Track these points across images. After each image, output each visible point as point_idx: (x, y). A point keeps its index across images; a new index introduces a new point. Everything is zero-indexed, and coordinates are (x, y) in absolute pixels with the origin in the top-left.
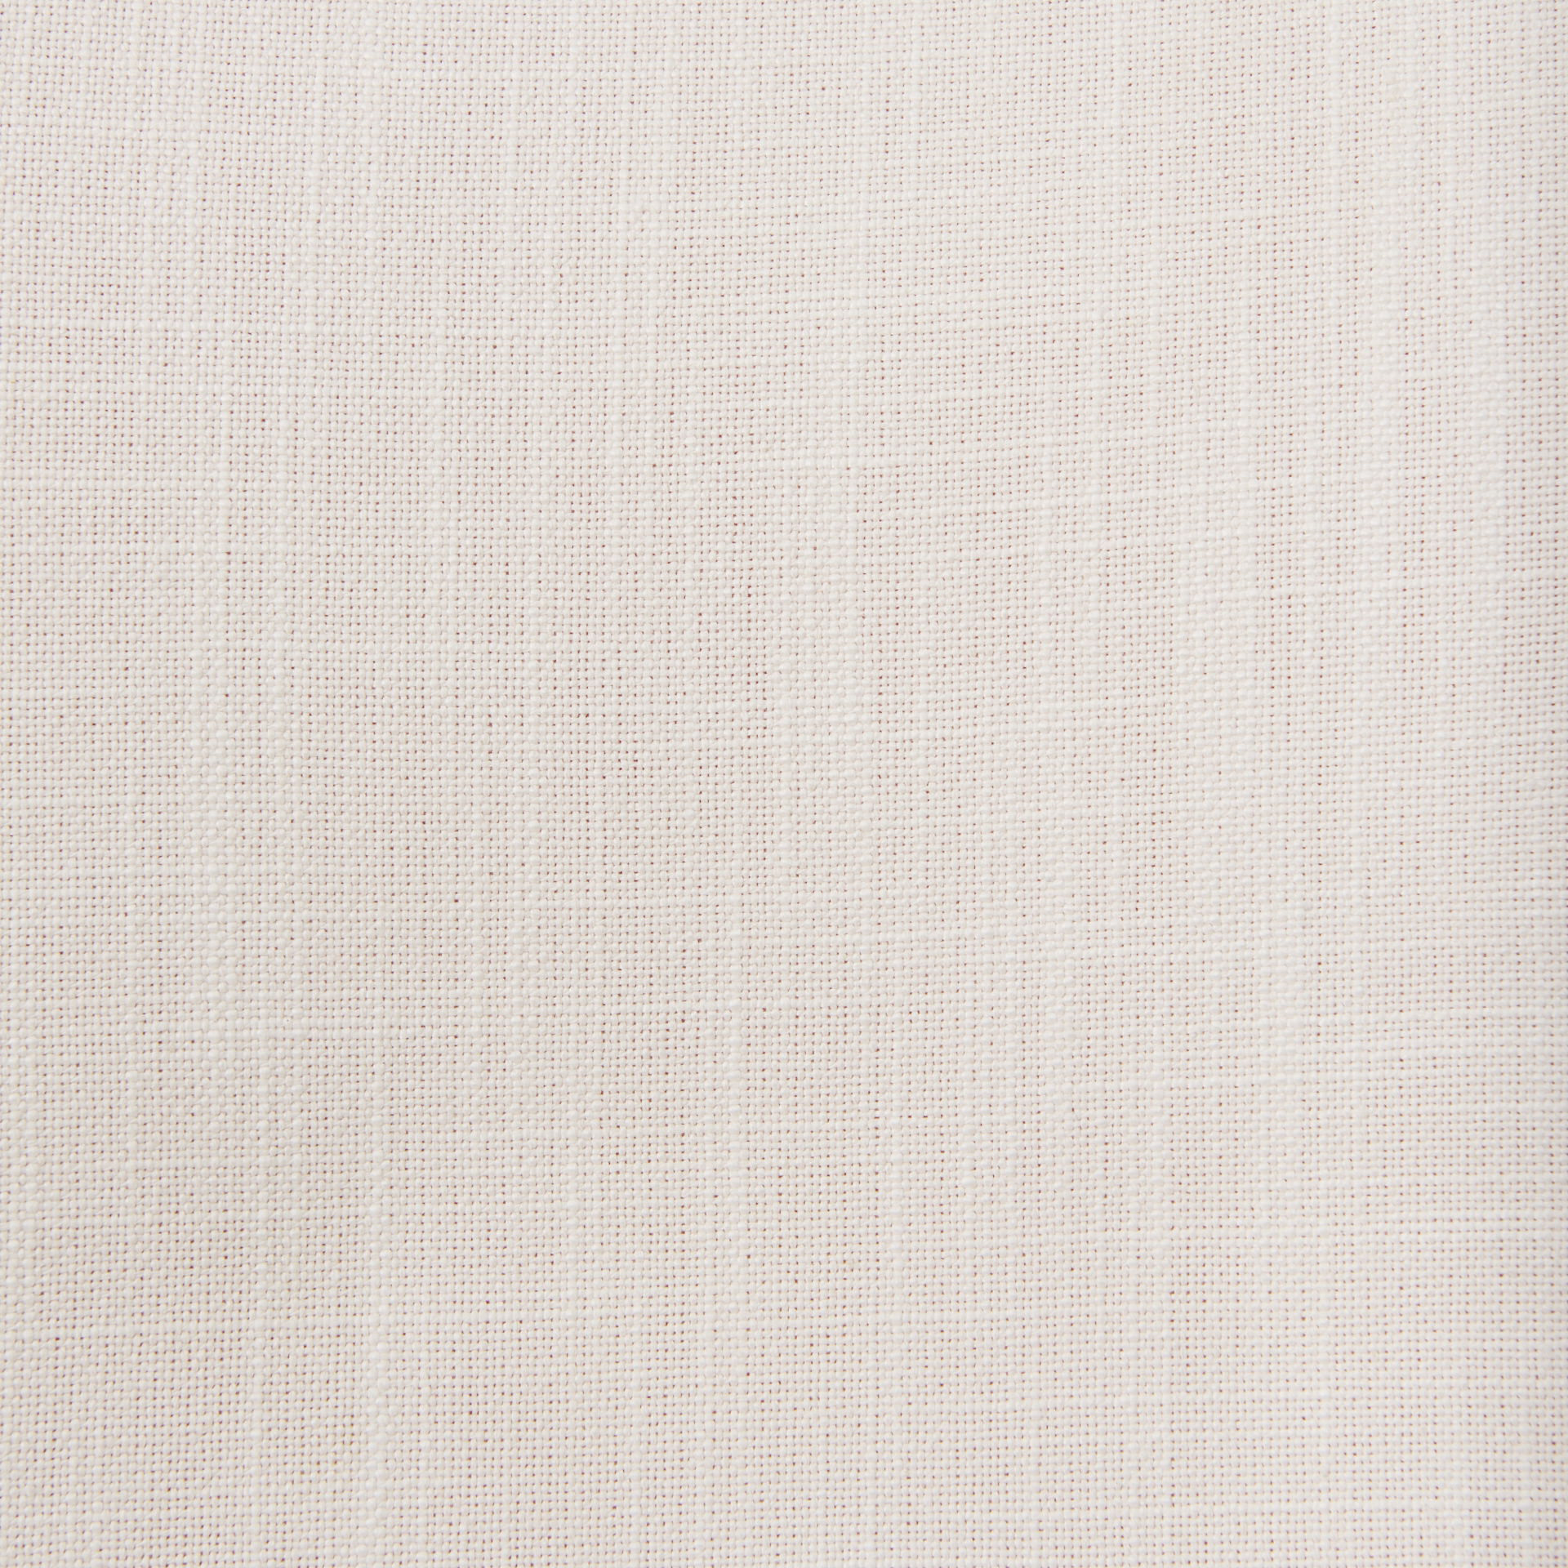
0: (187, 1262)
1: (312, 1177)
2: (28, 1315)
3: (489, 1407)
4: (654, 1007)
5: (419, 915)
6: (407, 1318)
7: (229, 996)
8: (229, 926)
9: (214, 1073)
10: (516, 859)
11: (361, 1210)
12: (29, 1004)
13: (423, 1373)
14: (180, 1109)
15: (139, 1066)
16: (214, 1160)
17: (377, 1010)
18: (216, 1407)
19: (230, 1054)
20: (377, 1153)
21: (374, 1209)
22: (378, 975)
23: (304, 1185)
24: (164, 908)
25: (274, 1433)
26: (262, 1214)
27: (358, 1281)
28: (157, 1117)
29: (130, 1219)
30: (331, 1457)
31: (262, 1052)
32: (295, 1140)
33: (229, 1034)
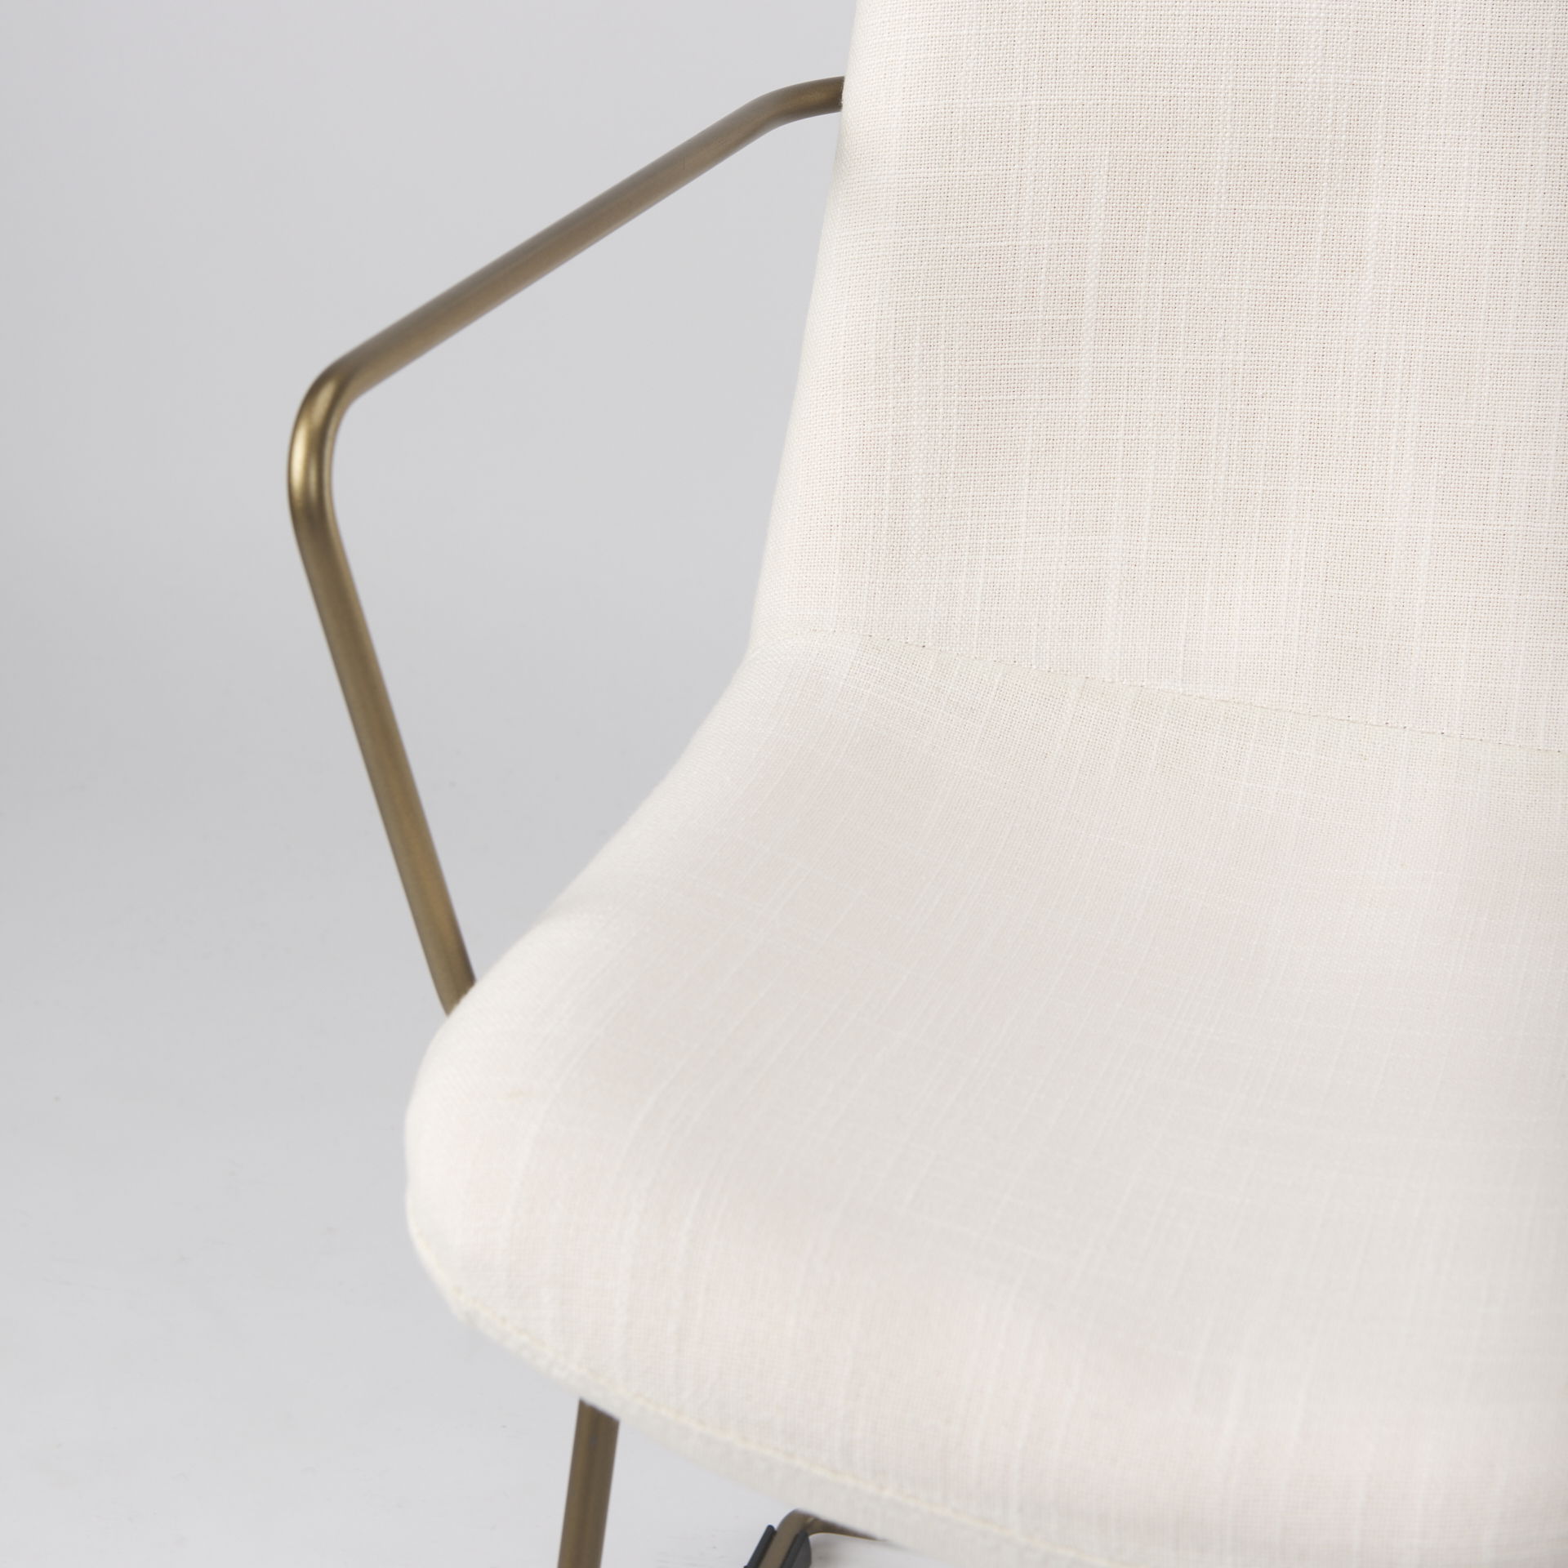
0: (1293, 180)
1: (1350, 146)
2: (1223, 198)
3: (1422, 252)
4: (1510, 79)
5: (1406, 31)
6: (1388, 211)
7: (1319, 63)
8: (1321, 32)
9: (1310, 97)
10: (1452, 8)
11: (1370, 162)
12: (1231, 62)
13: (1393, 235)
14: (1294, 113)
15: (1277, 92)
16: (1307, 136)
17: (1384, 73)
18: (1302, 244)
19: (1317, 89)
20: (1380, 137)
21: (1376, 162)
22: (1386, 57)
23: (1346, 149)
24: (1292, 22)
25: (1326, 257)
26: (1327, 161)
27: (1367, 193)
28: (1283, 115)
29: (1269, 159)
30: (1350, 269)
31: (1331, 89)
32: (1344, 129)
33: (1318, 81)
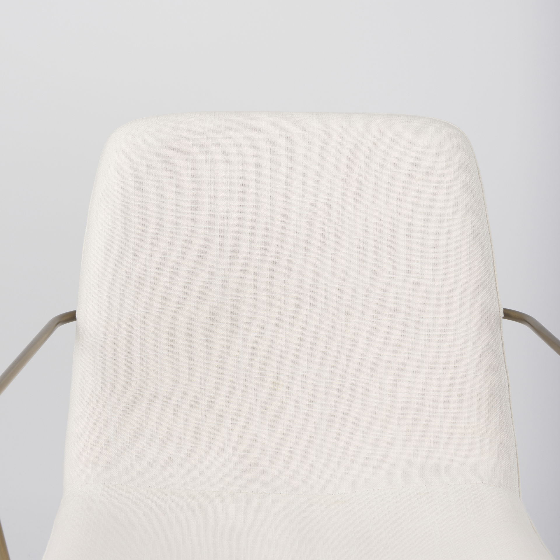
0: (216, 329)
1: (232, 318)
2: (196, 337)
3: (256, 348)
4: (276, 294)
5: (245, 283)
6: (245, 336)
7: (221, 294)
8: (221, 285)
9: (219, 304)
10: (258, 275)
11: (238, 322)
12: (195, 296)
13: (247, 343)
14: (215, 309)
15: (210, 304)
16: (219, 316)
17: (240, 296)
18: (221, 348)
19: (221, 302)
20: (240, 315)
21: (240, 322)
22: (240, 291)
23: (231, 319)
24: (212, 283)
25: (228, 352)
26: (226, 323)
27: (238, 332)
28: (212, 310)
29: (209, 324)
30: (236, 355)
31: (225, 302)
32: (230, 313)
33: (221, 299)
